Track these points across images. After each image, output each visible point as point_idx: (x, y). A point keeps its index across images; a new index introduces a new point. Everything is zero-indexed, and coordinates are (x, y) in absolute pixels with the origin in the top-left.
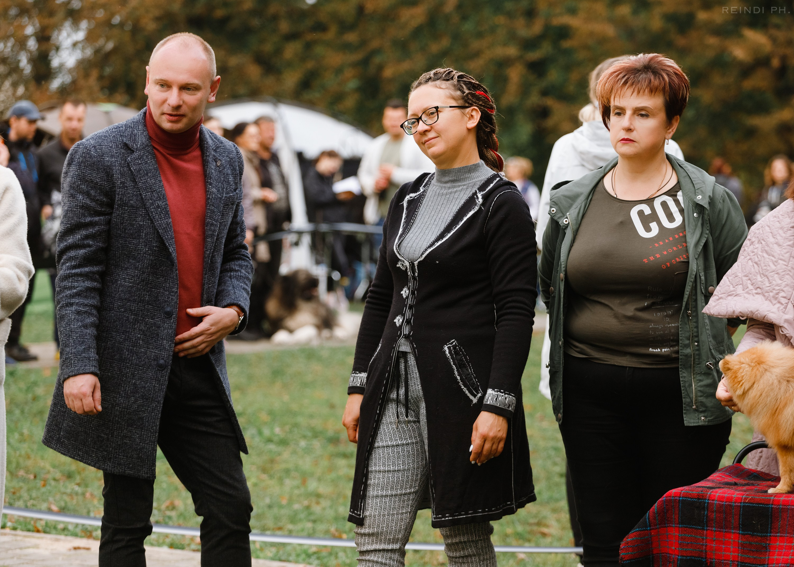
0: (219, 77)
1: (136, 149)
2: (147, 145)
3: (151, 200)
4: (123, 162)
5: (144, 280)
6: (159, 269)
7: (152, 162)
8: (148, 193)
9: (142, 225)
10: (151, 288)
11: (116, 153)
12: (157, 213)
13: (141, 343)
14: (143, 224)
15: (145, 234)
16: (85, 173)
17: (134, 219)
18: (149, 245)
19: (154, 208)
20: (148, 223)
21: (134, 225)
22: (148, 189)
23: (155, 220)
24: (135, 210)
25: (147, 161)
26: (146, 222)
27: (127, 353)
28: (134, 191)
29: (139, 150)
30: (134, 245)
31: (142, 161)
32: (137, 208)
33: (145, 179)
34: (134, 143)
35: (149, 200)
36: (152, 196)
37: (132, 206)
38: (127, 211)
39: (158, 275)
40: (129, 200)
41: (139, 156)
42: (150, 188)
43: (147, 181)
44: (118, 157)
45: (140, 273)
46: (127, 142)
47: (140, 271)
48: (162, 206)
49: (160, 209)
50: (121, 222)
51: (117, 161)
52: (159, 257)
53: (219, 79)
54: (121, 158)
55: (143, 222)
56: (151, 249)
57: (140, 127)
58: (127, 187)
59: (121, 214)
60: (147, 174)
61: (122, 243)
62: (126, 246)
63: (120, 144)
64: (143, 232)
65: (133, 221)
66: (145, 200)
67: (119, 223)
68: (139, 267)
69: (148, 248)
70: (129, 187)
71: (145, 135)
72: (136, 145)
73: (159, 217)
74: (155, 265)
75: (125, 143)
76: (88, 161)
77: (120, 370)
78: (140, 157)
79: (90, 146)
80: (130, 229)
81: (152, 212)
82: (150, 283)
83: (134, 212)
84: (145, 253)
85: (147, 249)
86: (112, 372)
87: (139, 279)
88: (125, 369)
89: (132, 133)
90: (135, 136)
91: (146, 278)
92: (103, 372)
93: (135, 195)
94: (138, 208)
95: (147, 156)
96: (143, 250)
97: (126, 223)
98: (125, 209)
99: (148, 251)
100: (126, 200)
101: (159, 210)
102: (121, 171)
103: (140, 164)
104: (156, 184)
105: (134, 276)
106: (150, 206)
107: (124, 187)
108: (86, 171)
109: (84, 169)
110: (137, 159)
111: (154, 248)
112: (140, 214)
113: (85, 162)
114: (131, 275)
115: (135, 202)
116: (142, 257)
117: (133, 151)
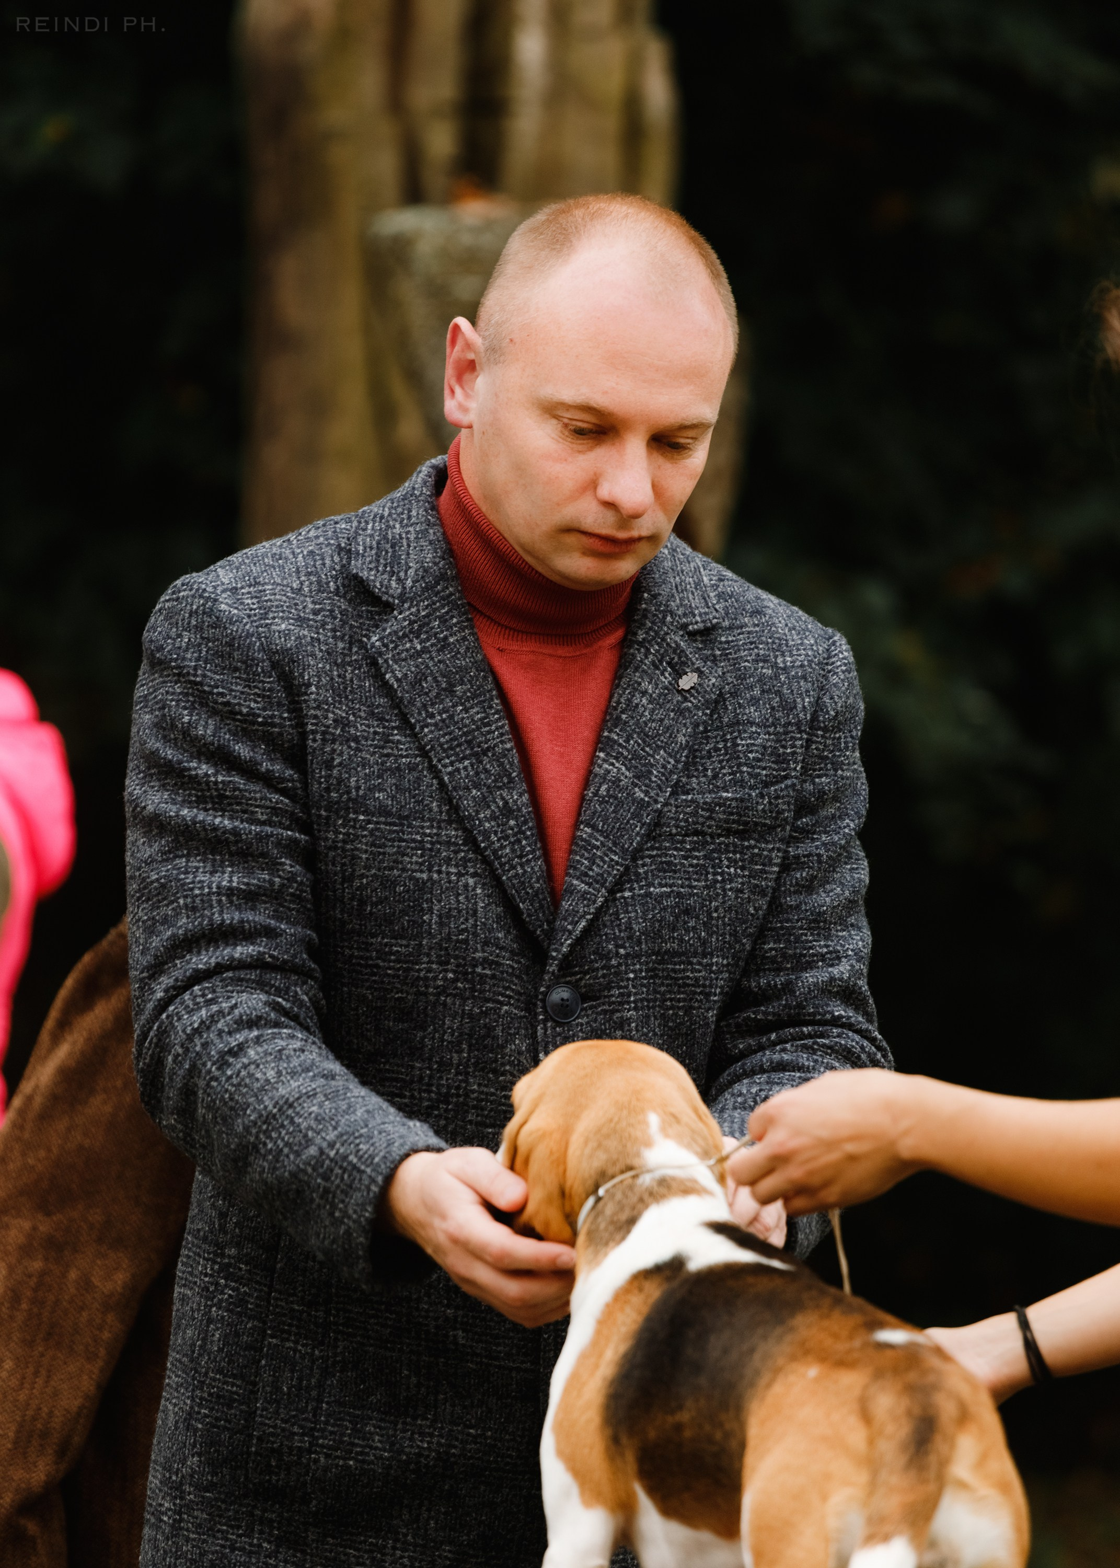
1: (402, 594)
2: (442, 577)
3: (477, 786)
4: (341, 645)
5: (448, 1095)
6: (503, 1047)
7: (464, 639)
8: (461, 760)
9: (424, 883)
10: (478, 1124)
11: (316, 612)
12: (506, 838)
13: (461, 1341)
14: (430, 879)
15: (440, 916)
16: (201, 684)
17: (396, 861)
18: (456, 957)
19: (493, 817)
20: (448, 873)
21: (395, 883)
22: (459, 745)
23: (502, 865)
24: (394, 824)
25: (446, 638)
26: (439, 872)
27: (414, 1380)
28: (388, 755)
29: (412, 600)
30: (398, 961)
31: (428, 639)
32: (400, 817)
33: (445, 710)
34: (392, 573)
35: (467, 788)
36: (477, 774)
37: (384, 811)
38: (364, 829)
39: (503, 1074)
40: (371, 789)
41: (411, 623)
42: (469, 742)
43: (451, 717)
44: (324, 625)
45: (430, 1069)
46: (364, 574)
47: (430, 1059)
48: (519, 810)
49: (516, 819)
50: (343, 872)
51: (319, 640)
52: (502, 1003)
54: (334, 630)
55: (430, 870)
56: (466, 973)
57: (414, 513)
58: (356, 739)
59: (344, 841)
60: (450, 690)
61: (352, 956)
62: (367, 966)
63: (336, 578)
64: (431, 910)
65: (391, 869)
66: (455, 789)
67: (338, 878)
68: (424, 1046)
69: (454, 972)
70: (366, 739)
71: (432, 537)
72: (399, 580)
73: (513, 851)
74: (485, 1037)
75: (356, 576)
76: (209, 640)
77: (392, 1444)
78: (419, 628)
79: (215, 587)
80: (380, 901)
81: (486, 834)
82: (474, 1107)
83: (391, 832)
84: (443, 991)
85: (451, 975)
86: (361, 1453)
87: (430, 1092)
88: (411, 1439)
89: (385, 537)
90: (393, 546)
91: (458, 1088)
92: (327, 1456)
93: (390, 769)
94: (407, 817)
95: (443, 620)
96: (435, 978)
97: (362, 876)
98: (355, 820)
99: (455, 980)
100: (358, 788)
101: (512, 823)
102: (332, 679)
103: (419, 654)
104: (488, 724)
105: (412, 1082)
106: (477, 812)
107: (348, 740)
108: (204, 676)
109: (195, 668)
110: (405, 635)
111: (479, 970)
112: (414, 841)
113: (200, 645)
114: (396, 1080)
115: (393, 798)
116: (434, 1005)
117: (388, 607)
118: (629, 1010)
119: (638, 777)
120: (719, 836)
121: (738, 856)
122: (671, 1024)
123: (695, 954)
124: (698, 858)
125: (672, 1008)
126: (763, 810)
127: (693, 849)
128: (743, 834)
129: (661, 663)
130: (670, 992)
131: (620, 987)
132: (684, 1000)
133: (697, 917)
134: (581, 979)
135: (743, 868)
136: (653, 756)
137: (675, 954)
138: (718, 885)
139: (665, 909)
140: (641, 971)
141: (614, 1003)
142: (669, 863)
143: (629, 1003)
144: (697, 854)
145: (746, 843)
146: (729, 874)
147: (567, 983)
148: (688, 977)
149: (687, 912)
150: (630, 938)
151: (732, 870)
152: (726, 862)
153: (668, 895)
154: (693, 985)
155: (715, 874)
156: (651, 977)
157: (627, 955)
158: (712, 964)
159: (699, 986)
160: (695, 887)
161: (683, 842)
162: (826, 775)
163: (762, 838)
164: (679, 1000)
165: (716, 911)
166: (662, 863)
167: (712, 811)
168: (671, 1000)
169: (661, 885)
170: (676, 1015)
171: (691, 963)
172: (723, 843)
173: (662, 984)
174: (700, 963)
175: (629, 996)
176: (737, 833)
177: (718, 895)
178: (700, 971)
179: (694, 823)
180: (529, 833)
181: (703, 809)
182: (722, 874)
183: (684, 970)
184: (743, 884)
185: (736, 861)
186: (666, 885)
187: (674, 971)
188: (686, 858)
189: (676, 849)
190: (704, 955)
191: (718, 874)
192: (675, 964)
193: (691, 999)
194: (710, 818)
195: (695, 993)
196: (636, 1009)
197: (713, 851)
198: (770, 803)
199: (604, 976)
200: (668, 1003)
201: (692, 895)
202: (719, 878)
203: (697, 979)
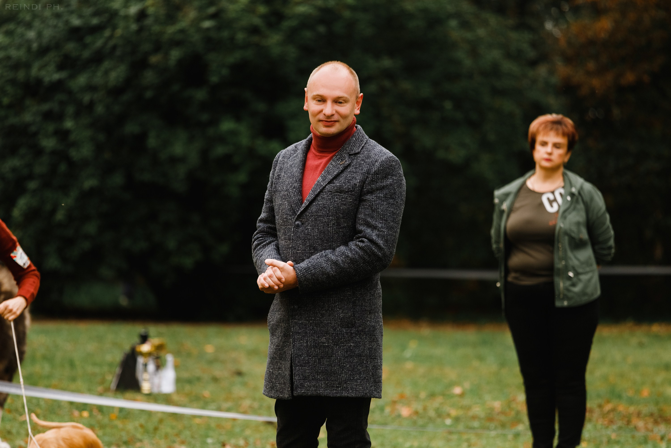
0: (362, 94)
53: (362, 95)
118: (309, 227)
119: (323, 180)
120: (335, 192)
121: (339, 197)
122: (320, 230)
123: (325, 216)
124: (330, 197)
125: (320, 227)
126: (345, 188)
127: (329, 195)
128: (340, 192)
129: (339, 159)
130: (320, 224)
131: (308, 222)
132: (322, 225)
133: (327, 209)
134: (302, 220)
135: (339, 199)
136: (328, 176)
137: (320, 216)
138: (333, 203)
139: (320, 207)
140: (313, 219)
141: (306, 225)
142: (324, 197)
143: (309, 225)
144: (330, 196)
145: (341, 194)
146: (336, 200)
147: (300, 221)
148: (323, 221)
149: (325, 207)
150: (312, 212)
151: (337, 200)
152: (336, 198)
153: (322, 204)
154: (325, 222)
155: (332, 200)
156: (315, 220)
157: (310, 216)
158: (330, 219)
159: (326, 223)
160: (328, 203)
161: (328, 193)
162: (374, 185)
163: (345, 193)
164: (321, 225)
165: (331, 208)
166: (323, 197)
167: (334, 187)
168: (320, 225)
169: (321, 202)
170: (321, 228)
171: (324, 218)
172: (336, 194)
173: (318, 222)
174: (326, 218)
175: (309, 224)
176: (339, 192)
177: (332, 204)
178: (326, 220)
179: (331, 190)
180: (297, 191)
181: (333, 187)
182: (334, 200)
183: (323, 219)
184: (339, 203)
185: (338, 198)
186: (322, 202)
187: (320, 219)
188: (327, 196)
189: (326, 195)
190: (327, 216)
191: (333, 200)
192: (321, 218)
193: (324, 225)
194: (333, 189)
195: (325, 224)
196: (311, 226)
197: (333, 195)
198: (347, 187)
199: (306, 220)
200: (319, 226)
201: (327, 204)
202: (333, 201)
203: (325, 221)
